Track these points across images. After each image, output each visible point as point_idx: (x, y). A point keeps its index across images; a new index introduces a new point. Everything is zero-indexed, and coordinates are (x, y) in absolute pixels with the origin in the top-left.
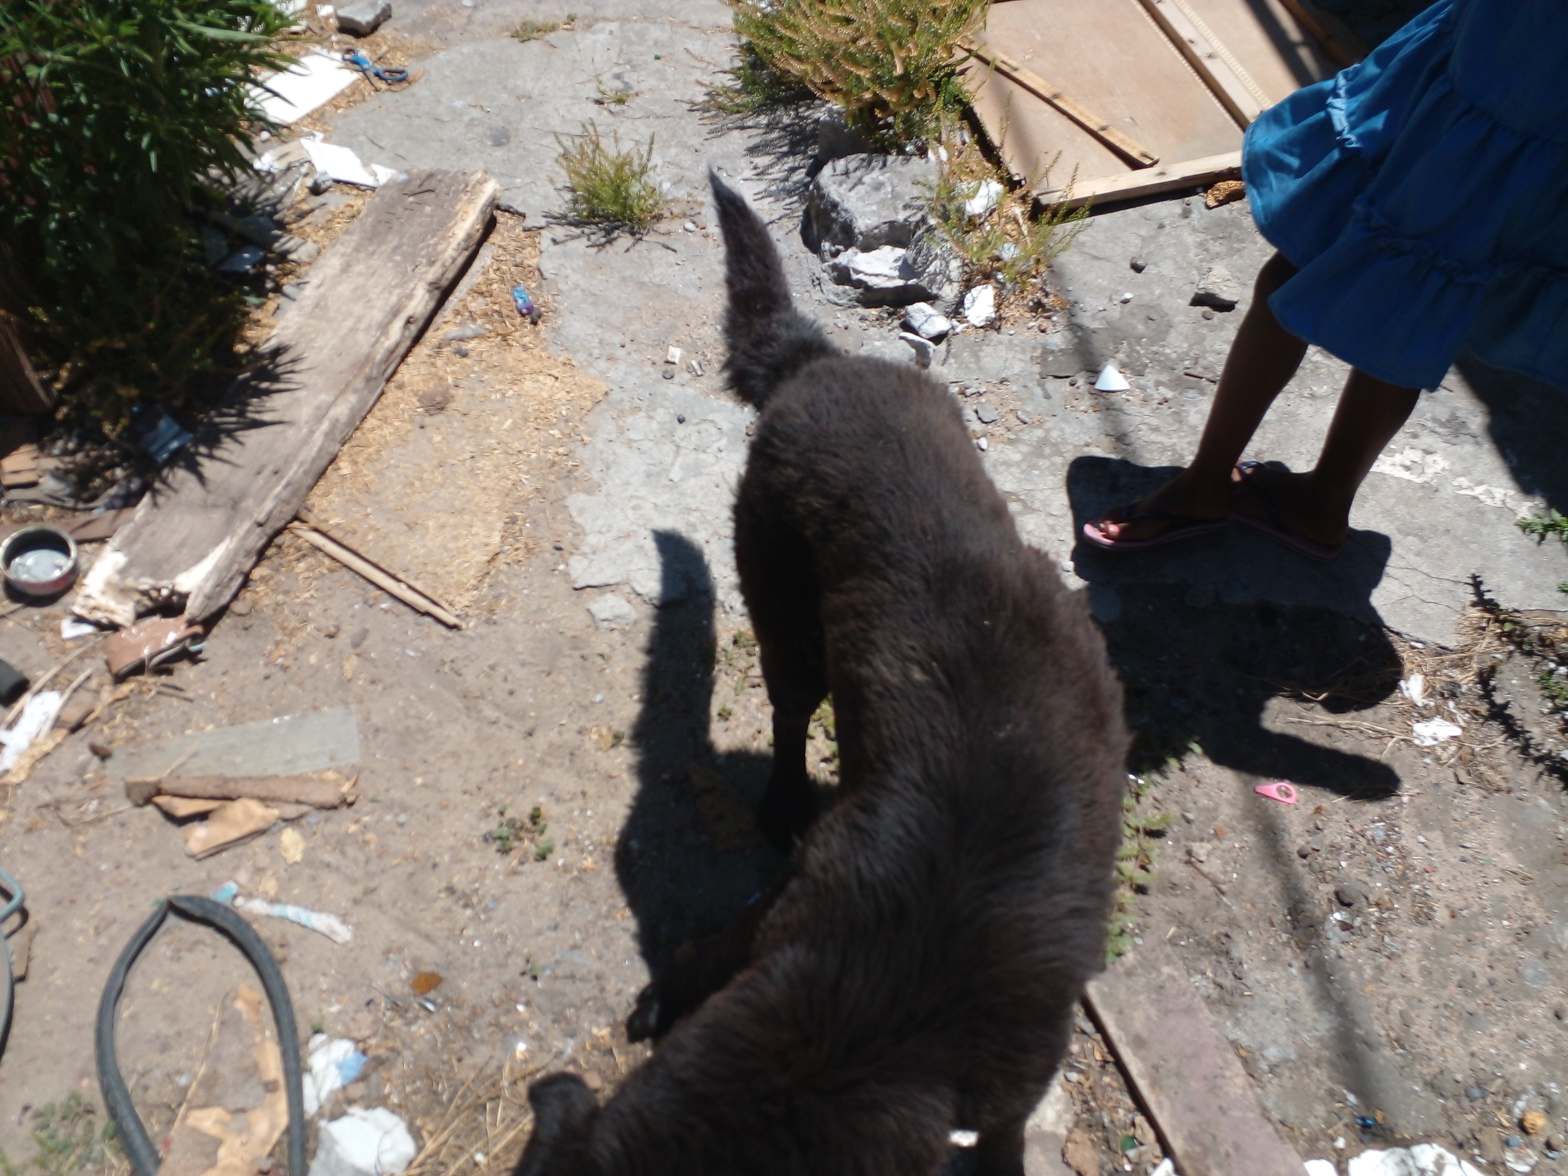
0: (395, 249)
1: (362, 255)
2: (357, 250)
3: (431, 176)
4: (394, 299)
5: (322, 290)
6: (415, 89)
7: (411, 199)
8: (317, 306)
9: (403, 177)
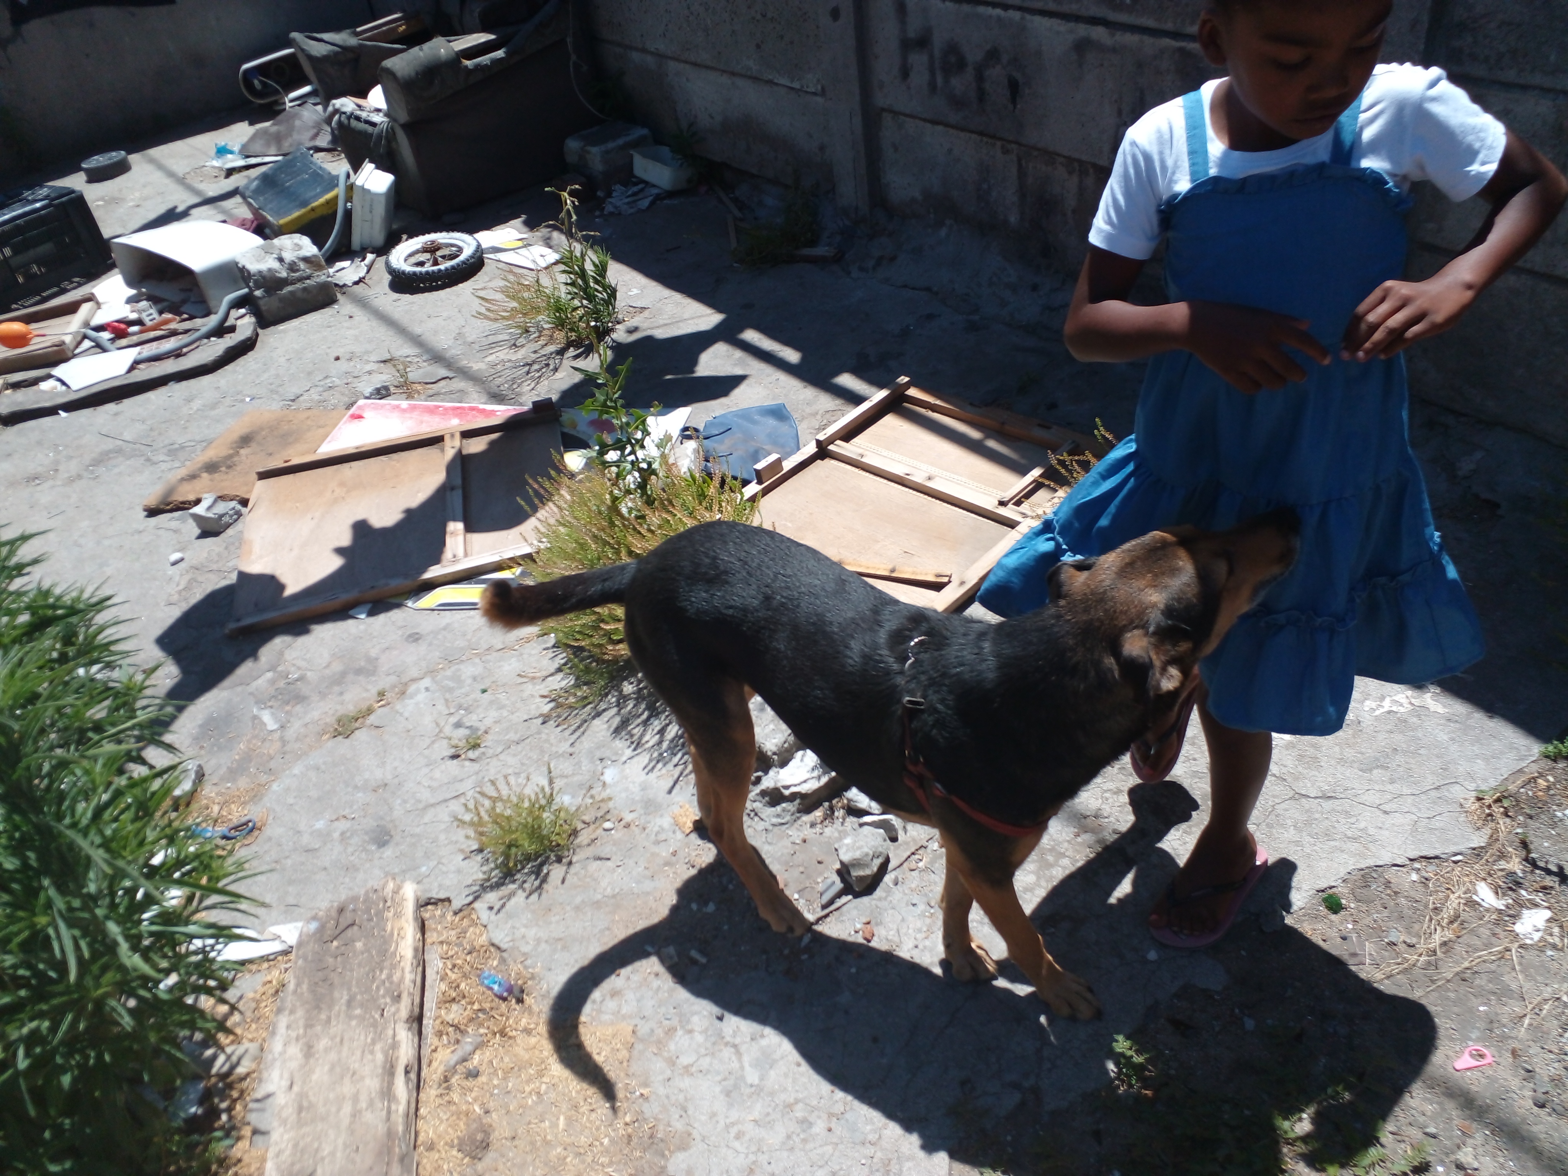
0: (349, 1003)
1: (319, 1028)
2: (308, 1026)
3: (341, 910)
4: (380, 1057)
5: (296, 1088)
6: (268, 831)
7: (335, 943)
8: (300, 1109)
9: (313, 926)
